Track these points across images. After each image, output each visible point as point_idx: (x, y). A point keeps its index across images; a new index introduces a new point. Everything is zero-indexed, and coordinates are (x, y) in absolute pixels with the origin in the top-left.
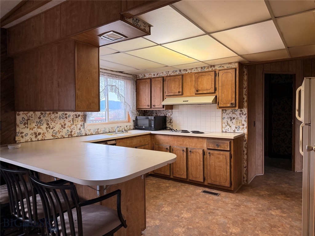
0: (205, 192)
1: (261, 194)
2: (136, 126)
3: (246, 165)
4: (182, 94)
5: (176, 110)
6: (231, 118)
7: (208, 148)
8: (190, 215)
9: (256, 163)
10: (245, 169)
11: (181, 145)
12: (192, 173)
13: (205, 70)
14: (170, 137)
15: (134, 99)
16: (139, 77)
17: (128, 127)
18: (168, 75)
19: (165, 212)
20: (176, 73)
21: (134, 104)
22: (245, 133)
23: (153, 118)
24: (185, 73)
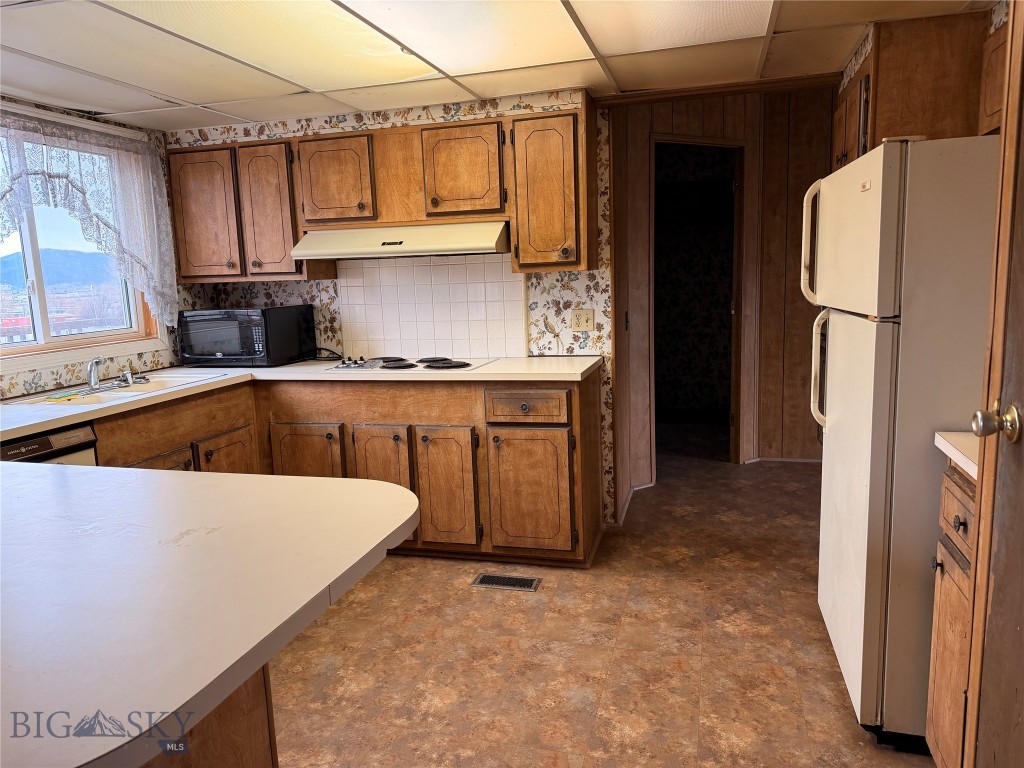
0: (486, 580)
1: (671, 560)
2: (183, 350)
3: (612, 465)
4: (375, 217)
5: (350, 282)
6: (557, 303)
7: (491, 420)
8: (455, 697)
9: (632, 448)
10: (609, 477)
11: (384, 416)
12: (435, 516)
13: (462, 118)
14: (338, 390)
15: (164, 235)
16: (177, 141)
17: (148, 358)
18: (310, 133)
19: (352, 701)
20: (341, 125)
21: (167, 259)
22: (606, 354)
23: (255, 314)
24: (379, 126)
